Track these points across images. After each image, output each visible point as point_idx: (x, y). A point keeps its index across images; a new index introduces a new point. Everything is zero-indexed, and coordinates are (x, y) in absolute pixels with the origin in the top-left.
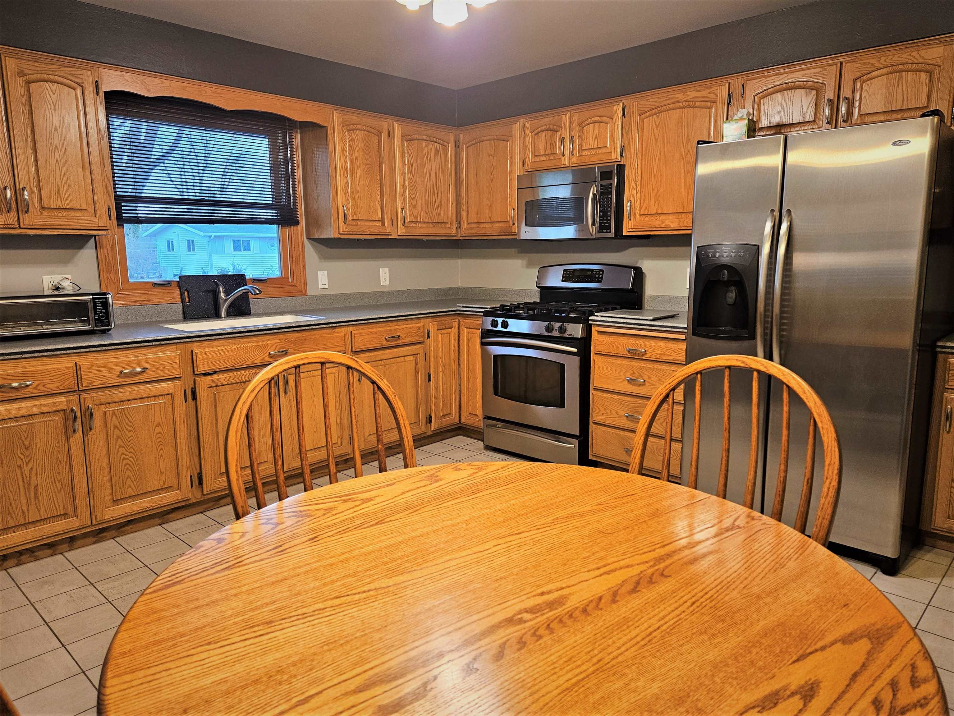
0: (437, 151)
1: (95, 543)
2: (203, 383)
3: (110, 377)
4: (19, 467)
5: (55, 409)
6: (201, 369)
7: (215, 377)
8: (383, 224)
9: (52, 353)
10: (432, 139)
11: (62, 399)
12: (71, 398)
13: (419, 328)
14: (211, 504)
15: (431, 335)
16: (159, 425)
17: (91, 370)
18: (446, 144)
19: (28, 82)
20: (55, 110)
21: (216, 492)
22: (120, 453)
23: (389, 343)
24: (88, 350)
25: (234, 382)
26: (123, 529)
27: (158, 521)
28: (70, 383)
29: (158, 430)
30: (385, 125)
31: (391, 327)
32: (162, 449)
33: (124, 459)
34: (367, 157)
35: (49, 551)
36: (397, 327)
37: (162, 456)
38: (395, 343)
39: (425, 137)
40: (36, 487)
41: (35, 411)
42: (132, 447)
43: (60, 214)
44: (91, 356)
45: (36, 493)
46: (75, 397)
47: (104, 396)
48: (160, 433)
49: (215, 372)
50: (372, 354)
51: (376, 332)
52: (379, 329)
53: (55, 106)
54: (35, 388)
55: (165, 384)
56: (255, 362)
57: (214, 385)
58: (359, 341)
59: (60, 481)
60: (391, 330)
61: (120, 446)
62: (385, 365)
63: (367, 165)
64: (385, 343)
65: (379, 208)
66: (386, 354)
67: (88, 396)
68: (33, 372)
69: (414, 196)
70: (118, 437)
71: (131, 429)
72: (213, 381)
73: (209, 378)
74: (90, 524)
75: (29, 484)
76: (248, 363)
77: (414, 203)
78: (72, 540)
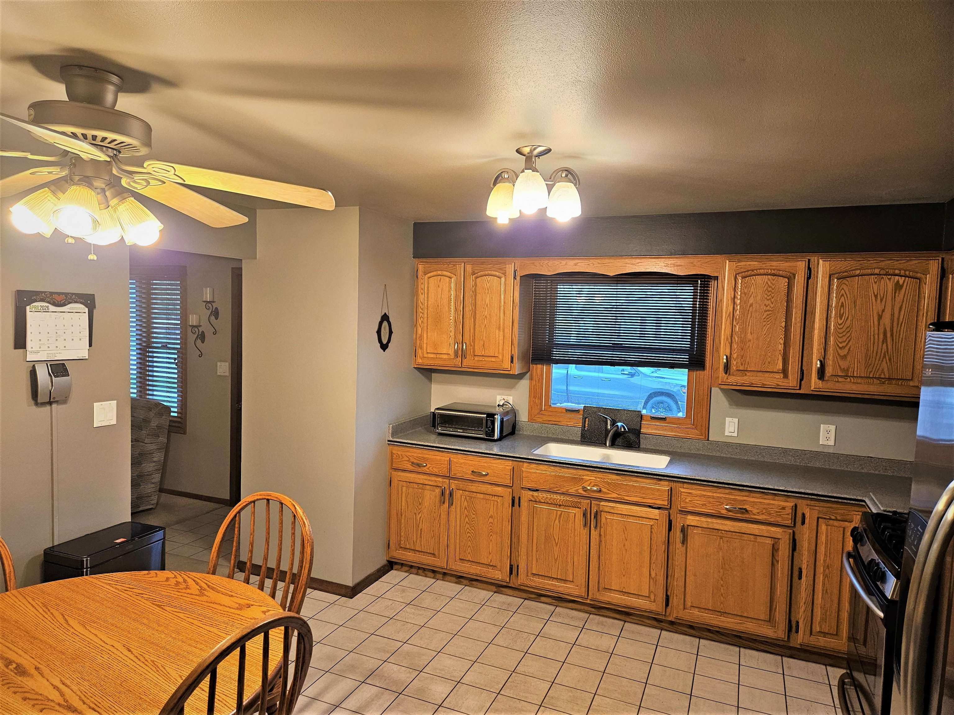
0: (898, 287)
1: (456, 583)
2: (526, 495)
3: (467, 473)
4: (415, 514)
5: (435, 484)
6: (525, 484)
7: (535, 494)
8: (786, 376)
9: (438, 449)
10: (891, 272)
11: (440, 479)
12: (445, 480)
13: (784, 508)
14: (533, 596)
15: (807, 521)
16: (491, 517)
17: (457, 465)
18: (919, 275)
19: (477, 278)
20: (488, 293)
21: (527, 586)
22: (466, 528)
23: (730, 513)
24: (456, 452)
25: (550, 502)
26: (473, 583)
27: (494, 588)
28: (445, 472)
29: (491, 520)
30: (800, 266)
31: (739, 496)
32: (491, 535)
33: (468, 532)
34: (767, 302)
35: (432, 575)
36: (745, 498)
37: (491, 540)
38: (739, 516)
39: (877, 271)
40: (421, 529)
41: (427, 483)
42: (473, 526)
43: (483, 360)
44: (460, 456)
45: (421, 534)
46: (447, 481)
47: (461, 484)
48: (492, 523)
49: (537, 490)
50: (703, 519)
51: (713, 497)
52: (718, 495)
53: (488, 291)
54: (428, 469)
55: (499, 489)
56: (570, 491)
57: (533, 500)
58: (687, 500)
59: (433, 531)
60: (735, 500)
61: (467, 522)
62: (721, 538)
63: (766, 311)
64: (724, 512)
65: (780, 358)
66: (725, 525)
67: (453, 481)
68: (428, 459)
69: (844, 344)
70: (467, 516)
71: (474, 513)
72: (533, 496)
73: (531, 493)
74: (446, 567)
75: (418, 526)
76: (564, 490)
77: (843, 352)
78: (445, 574)
